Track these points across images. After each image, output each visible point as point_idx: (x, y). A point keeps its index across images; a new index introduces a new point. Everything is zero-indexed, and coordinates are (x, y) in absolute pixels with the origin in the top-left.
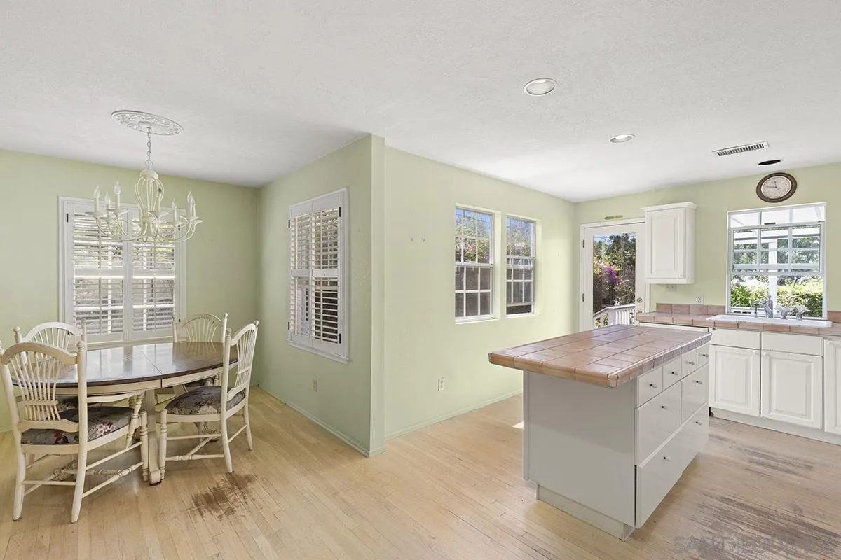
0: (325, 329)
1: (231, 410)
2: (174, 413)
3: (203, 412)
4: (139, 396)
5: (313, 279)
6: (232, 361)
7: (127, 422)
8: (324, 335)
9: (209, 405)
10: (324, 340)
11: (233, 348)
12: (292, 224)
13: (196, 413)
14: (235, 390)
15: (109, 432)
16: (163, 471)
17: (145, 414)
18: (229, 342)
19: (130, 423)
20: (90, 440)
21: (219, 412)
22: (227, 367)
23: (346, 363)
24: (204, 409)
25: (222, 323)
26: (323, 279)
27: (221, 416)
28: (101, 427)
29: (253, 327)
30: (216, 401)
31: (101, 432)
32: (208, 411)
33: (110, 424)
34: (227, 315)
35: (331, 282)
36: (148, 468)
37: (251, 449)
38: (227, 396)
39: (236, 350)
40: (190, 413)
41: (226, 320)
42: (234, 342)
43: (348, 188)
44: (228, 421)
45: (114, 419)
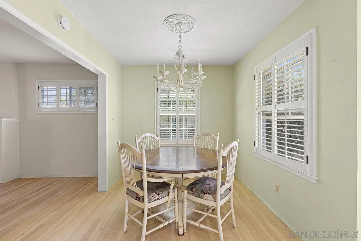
0: (288, 149)
1: (223, 200)
2: (190, 194)
3: (206, 199)
4: (172, 180)
5: (276, 111)
6: (223, 166)
7: (167, 194)
8: (288, 154)
9: (209, 194)
10: (288, 158)
11: (224, 158)
12: (257, 77)
13: (202, 198)
14: (226, 187)
15: (158, 199)
16: (185, 227)
17: (176, 190)
18: (221, 153)
19: (168, 195)
20: (149, 203)
21: (215, 201)
22: (220, 169)
23: (315, 182)
24: (206, 196)
25: (216, 139)
26: (287, 110)
27: (216, 203)
28: (154, 195)
29: (235, 143)
30: (213, 192)
31: (154, 198)
32: (209, 199)
33: (159, 194)
34: (219, 134)
35: (291, 113)
36: (178, 222)
37: (235, 226)
38: (221, 191)
39: (226, 159)
40: (199, 197)
41: (218, 137)
42: (225, 154)
43: (317, 28)
44: (221, 207)
45: (161, 191)
